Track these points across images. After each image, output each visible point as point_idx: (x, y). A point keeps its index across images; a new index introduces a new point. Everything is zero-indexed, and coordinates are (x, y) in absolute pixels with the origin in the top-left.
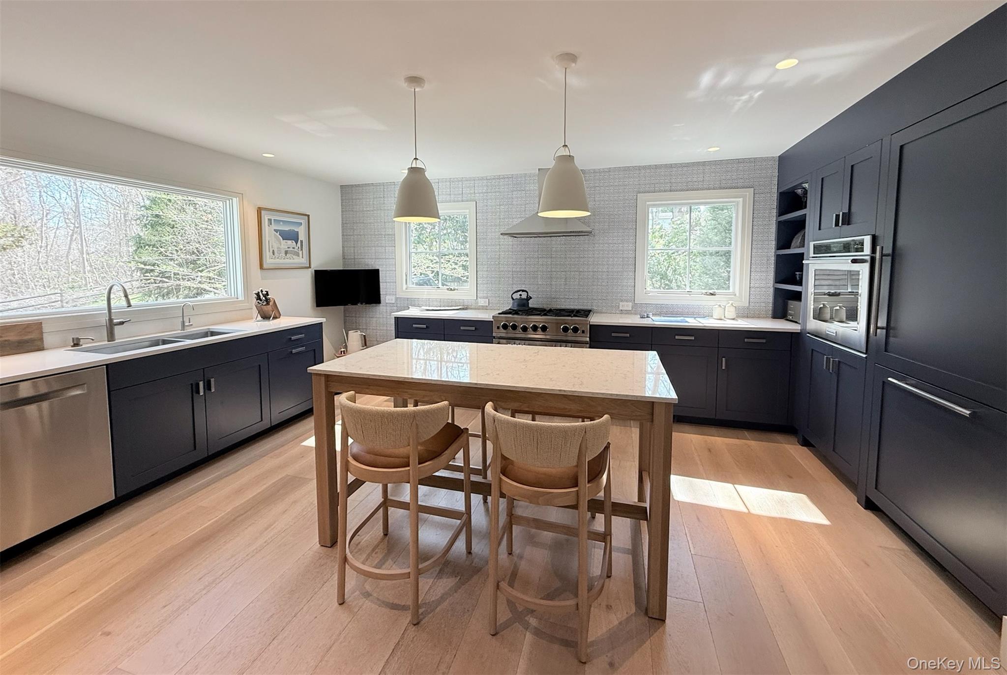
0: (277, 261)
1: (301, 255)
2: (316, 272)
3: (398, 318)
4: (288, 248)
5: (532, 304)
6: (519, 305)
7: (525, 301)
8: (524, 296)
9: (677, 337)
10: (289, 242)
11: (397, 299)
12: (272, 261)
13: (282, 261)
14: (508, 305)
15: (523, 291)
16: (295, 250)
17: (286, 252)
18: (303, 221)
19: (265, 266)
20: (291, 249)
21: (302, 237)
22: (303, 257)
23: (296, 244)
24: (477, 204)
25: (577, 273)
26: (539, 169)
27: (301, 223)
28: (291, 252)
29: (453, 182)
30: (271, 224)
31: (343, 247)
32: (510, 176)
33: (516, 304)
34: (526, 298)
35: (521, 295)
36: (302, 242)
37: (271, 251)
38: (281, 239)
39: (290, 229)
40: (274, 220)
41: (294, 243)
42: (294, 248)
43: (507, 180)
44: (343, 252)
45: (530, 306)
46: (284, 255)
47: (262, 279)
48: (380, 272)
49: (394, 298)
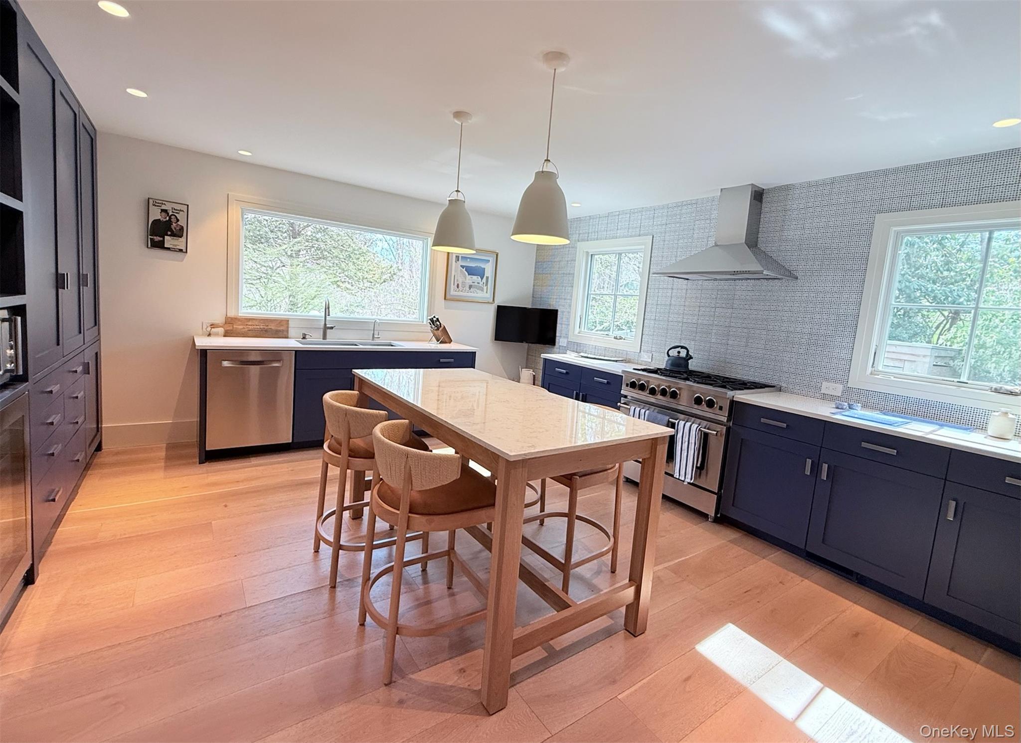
0: (461, 293)
1: (485, 291)
2: (499, 307)
3: (546, 359)
4: (473, 283)
5: (693, 365)
6: (673, 364)
7: (682, 362)
8: (683, 354)
9: (864, 445)
10: (475, 277)
11: (568, 342)
12: (456, 293)
13: (465, 294)
14: (662, 363)
15: (682, 347)
16: (480, 285)
17: (470, 287)
18: (492, 259)
19: (448, 297)
20: (476, 284)
21: (489, 272)
22: (487, 292)
23: (482, 279)
24: (654, 238)
25: (764, 332)
26: (722, 190)
27: (489, 261)
28: (476, 287)
29: (634, 213)
30: (458, 260)
31: (534, 285)
32: (694, 202)
33: (670, 362)
34: (684, 356)
35: (679, 352)
36: (487, 278)
37: (456, 285)
38: (467, 274)
39: (476, 265)
40: (462, 257)
41: (480, 279)
42: (478, 283)
43: (690, 207)
44: (533, 291)
45: (691, 367)
46: (468, 289)
47: (445, 308)
48: (559, 313)
49: (566, 340)
